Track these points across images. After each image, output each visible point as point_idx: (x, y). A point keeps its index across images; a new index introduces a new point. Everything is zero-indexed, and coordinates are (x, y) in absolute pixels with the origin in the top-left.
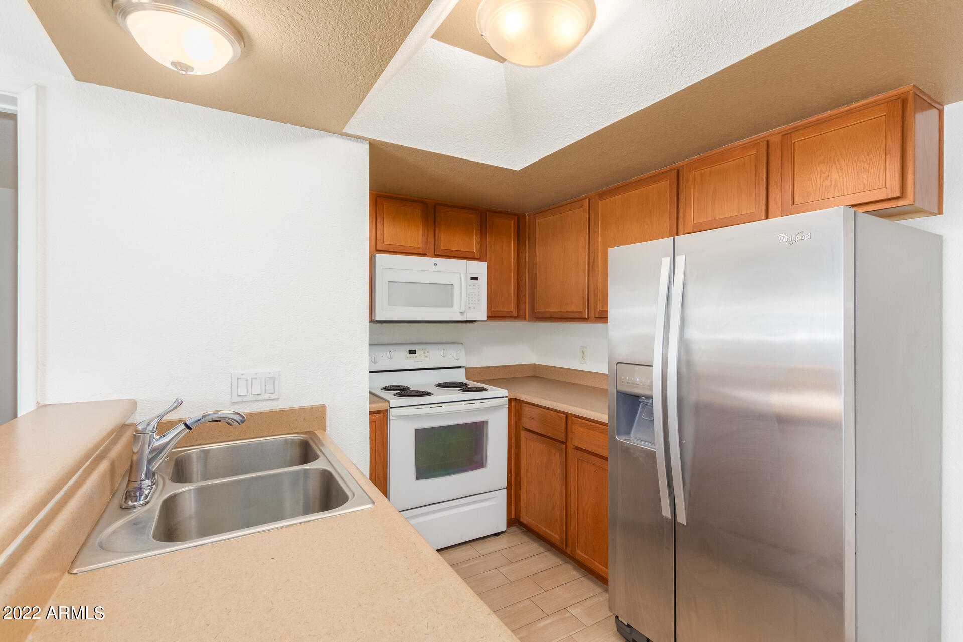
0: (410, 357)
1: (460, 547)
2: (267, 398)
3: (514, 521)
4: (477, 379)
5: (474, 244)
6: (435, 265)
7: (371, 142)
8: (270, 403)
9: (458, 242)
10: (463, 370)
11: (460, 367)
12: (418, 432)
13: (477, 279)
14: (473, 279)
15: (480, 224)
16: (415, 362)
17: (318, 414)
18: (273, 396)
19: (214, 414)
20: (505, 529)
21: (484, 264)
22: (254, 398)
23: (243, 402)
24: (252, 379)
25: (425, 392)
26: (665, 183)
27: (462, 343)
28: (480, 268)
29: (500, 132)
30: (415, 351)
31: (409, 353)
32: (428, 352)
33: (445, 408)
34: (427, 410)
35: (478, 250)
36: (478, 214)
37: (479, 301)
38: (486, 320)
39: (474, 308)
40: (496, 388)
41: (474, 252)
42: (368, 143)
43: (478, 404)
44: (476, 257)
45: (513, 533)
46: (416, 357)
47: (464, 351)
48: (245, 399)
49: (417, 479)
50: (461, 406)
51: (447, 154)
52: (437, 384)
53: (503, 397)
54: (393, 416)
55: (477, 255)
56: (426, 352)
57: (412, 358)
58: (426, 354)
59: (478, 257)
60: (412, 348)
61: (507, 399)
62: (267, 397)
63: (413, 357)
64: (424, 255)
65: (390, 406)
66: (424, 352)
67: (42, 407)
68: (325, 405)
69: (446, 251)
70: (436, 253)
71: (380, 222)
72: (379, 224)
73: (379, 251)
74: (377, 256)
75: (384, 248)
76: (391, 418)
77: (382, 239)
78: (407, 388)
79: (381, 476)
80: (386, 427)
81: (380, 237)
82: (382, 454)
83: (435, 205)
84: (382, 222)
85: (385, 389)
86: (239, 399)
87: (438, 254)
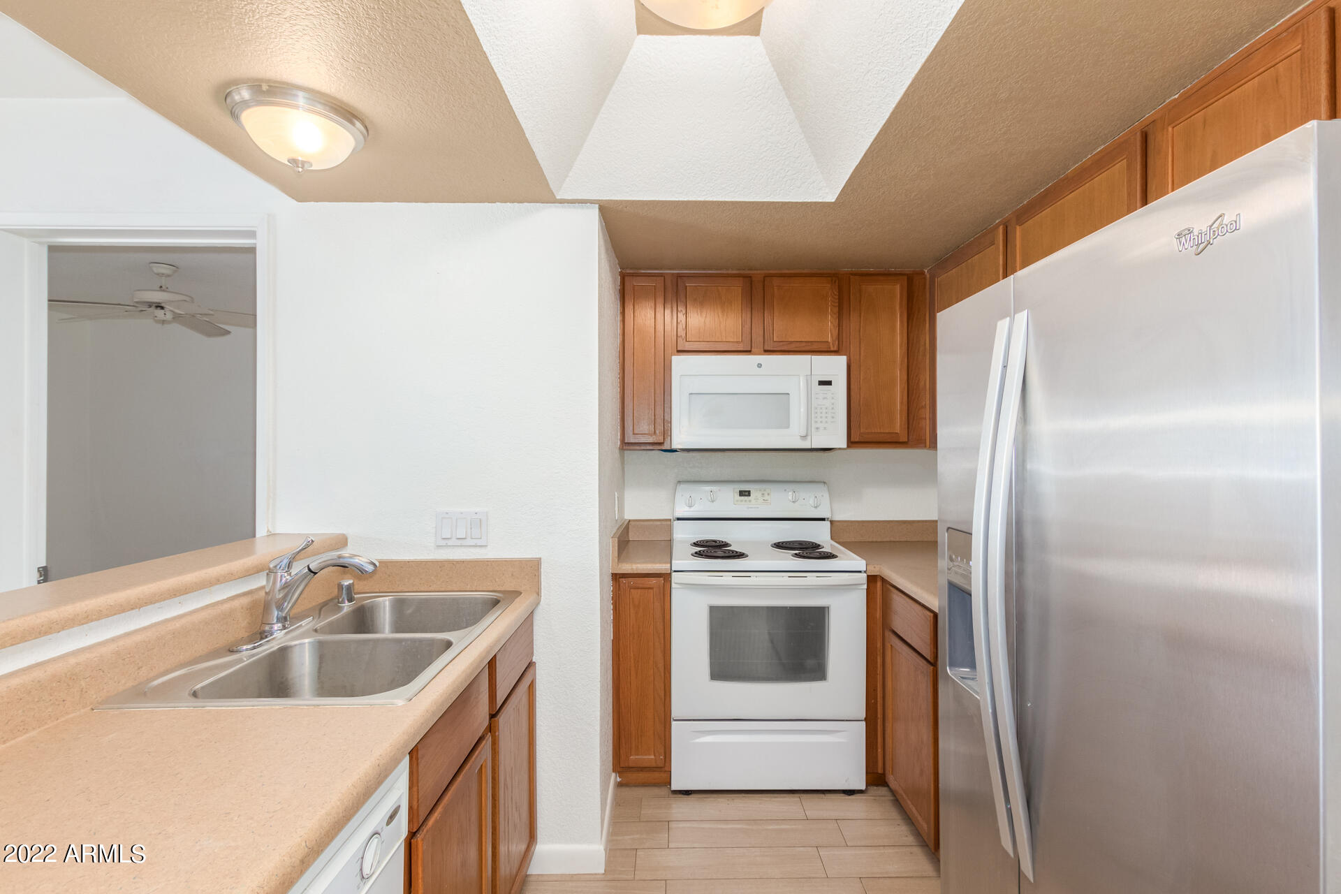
0: (742, 501)
1: (782, 795)
2: (473, 544)
3: (876, 778)
4: (841, 540)
5: (828, 328)
6: (760, 366)
7: (602, 204)
8: (477, 550)
9: (801, 328)
10: (827, 524)
11: (823, 519)
12: (713, 610)
13: (829, 383)
14: (822, 383)
15: (837, 297)
16: (748, 508)
17: (531, 569)
18: (479, 542)
19: (350, 558)
20: (863, 787)
21: (842, 360)
22: (459, 543)
23: (447, 546)
24: (457, 519)
25: (737, 552)
26: (1120, 166)
27: (824, 483)
28: (835, 366)
29: (785, 146)
30: (749, 492)
31: (740, 495)
32: (768, 494)
33: (755, 579)
34: (727, 579)
35: (834, 338)
36: (835, 282)
37: (833, 417)
38: (845, 446)
39: (825, 428)
40: (855, 556)
41: (828, 342)
42: (597, 206)
43: (812, 579)
44: (832, 349)
45: (877, 798)
46: (750, 501)
47: (826, 495)
48: (450, 543)
49: (712, 679)
50: (782, 579)
51: (707, 199)
52: (775, 544)
53: (860, 572)
54: (676, 583)
55: (834, 346)
56: (766, 494)
57: (743, 503)
58: (766, 497)
59: (835, 348)
60: (745, 487)
61: (865, 575)
62: (472, 542)
63: (746, 501)
64: (748, 352)
65: (673, 569)
66: (763, 494)
67: (271, 535)
68: (540, 559)
69: (782, 343)
70: (766, 348)
71: (681, 311)
72: (679, 315)
73: (680, 352)
74: (673, 357)
75: (688, 346)
76: (673, 585)
77: (684, 335)
78: (727, 545)
79: (661, 666)
80: (669, 597)
81: (682, 333)
82: (662, 635)
83: (764, 277)
84: (684, 312)
85: (696, 544)
86: (443, 543)
87: (769, 349)
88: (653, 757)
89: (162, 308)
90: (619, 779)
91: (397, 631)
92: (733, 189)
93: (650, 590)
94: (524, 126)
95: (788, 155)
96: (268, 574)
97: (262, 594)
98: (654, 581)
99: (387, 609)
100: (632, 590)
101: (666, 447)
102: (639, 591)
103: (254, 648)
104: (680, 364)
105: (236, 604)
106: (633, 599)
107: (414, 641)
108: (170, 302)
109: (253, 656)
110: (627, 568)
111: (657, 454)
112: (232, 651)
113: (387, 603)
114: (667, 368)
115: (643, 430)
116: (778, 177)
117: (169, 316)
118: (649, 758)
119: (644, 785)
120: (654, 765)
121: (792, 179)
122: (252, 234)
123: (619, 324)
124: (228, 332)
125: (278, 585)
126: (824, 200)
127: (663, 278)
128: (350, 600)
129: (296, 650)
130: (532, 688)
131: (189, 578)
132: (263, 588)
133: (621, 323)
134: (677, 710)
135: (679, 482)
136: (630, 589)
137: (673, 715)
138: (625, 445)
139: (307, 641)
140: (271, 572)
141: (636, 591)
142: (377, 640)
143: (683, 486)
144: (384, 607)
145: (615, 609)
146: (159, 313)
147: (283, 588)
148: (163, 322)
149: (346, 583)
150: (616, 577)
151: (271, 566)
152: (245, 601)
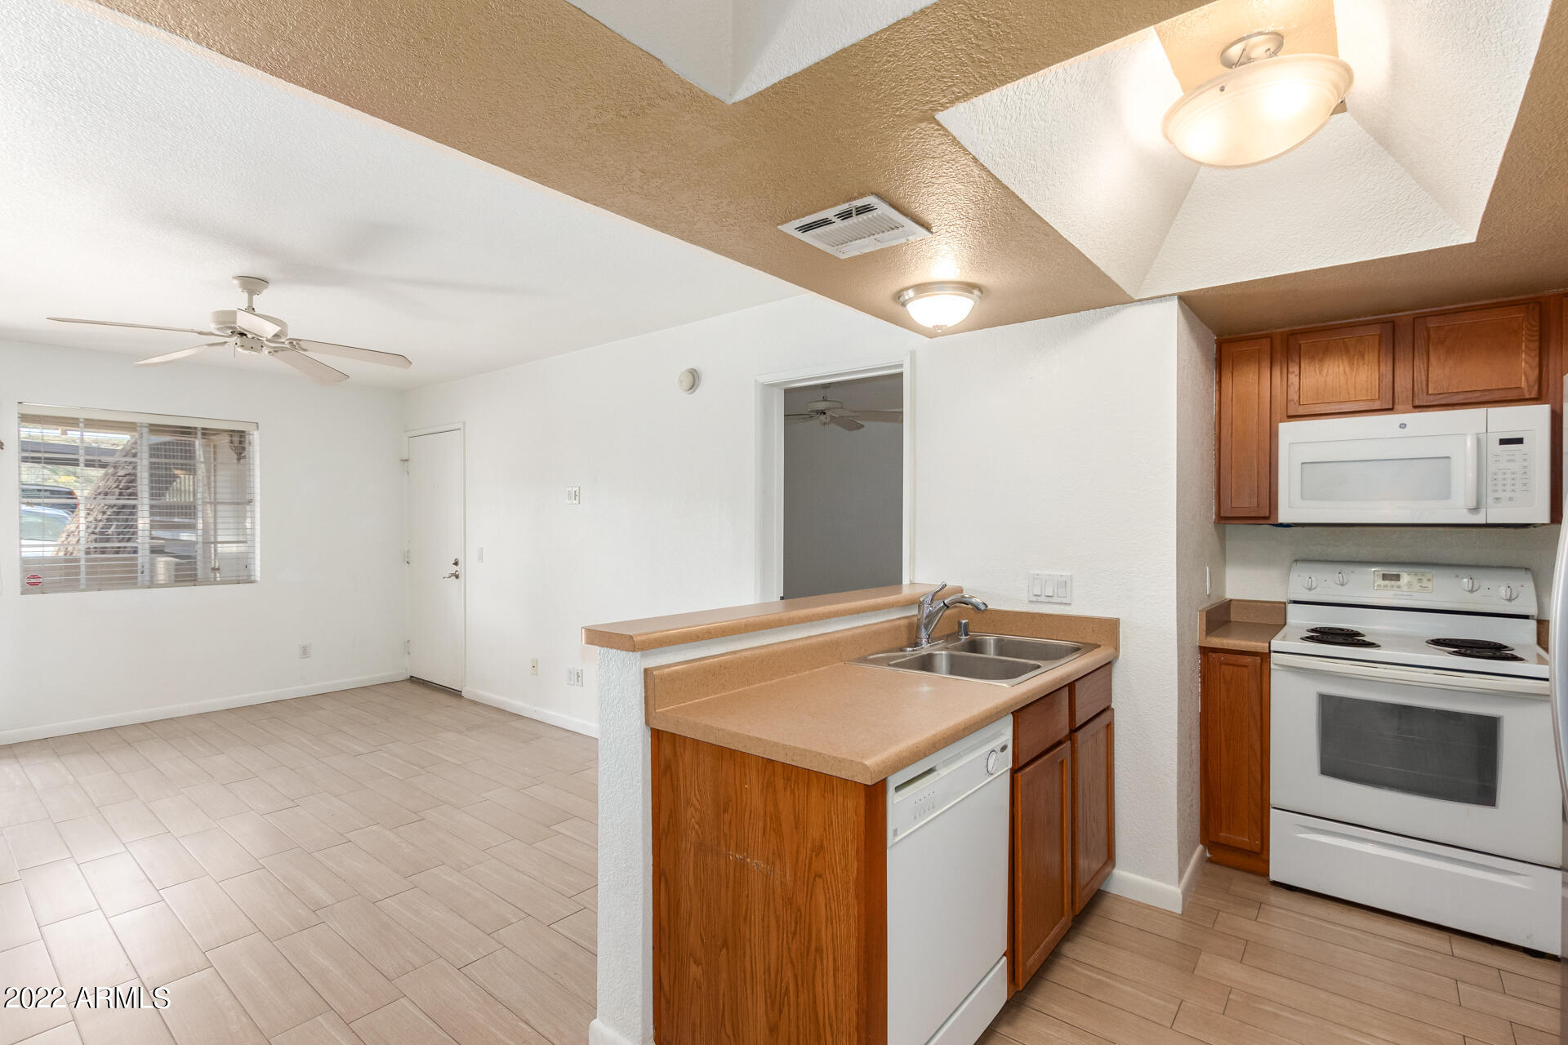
0: (1386, 586)
2: (1059, 602)
5: (1521, 371)
7: (1180, 295)
8: (1063, 607)
10: (1533, 623)
11: (1517, 617)
12: (1325, 701)
13: (1519, 441)
14: (1506, 442)
15: (1536, 328)
16: (1393, 595)
18: (1065, 601)
20: (1558, 953)
21: (1541, 410)
22: (1047, 600)
23: (1037, 602)
24: (1045, 581)
25: (1365, 642)
27: (1527, 569)
28: (1532, 419)
30: (1399, 576)
31: (1384, 579)
32: (1429, 580)
35: (1532, 383)
36: (1534, 310)
37: (1525, 484)
38: (1547, 521)
39: (1511, 499)
41: (1520, 389)
42: (1175, 299)
43: (1472, 680)
44: (1528, 397)
46: (1398, 587)
47: (1529, 585)
48: (1040, 599)
49: (1322, 774)
52: (1432, 640)
54: (1276, 665)
55: (1530, 394)
56: (1425, 580)
57: (1388, 588)
58: (1425, 583)
59: (1534, 396)
60: (1392, 570)
62: (1059, 600)
63: (1393, 586)
64: (1388, 410)
65: (1272, 649)
66: (1420, 580)
67: (912, 583)
68: (1119, 619)
69: (1441, 396)
70: (1417, 403)
71: (1293, 372)
72: (1291, 377)
73: (1291, 417)
74: (1281, 425)
75: (1301, 411)
76: (1272, 666)
77: (1296, 398)
78: (1358, 634)
79: (1257, 747)
80: (1267, 680)
81: (1294, 396)
82: (1258, 717)
83: (1414, 319)
84: (1297, 372)
85: (1313, 630)
86: (1035, 599)
87: (1421, 404)
88: (1247, 840)
89: (825, 413)
90: (1208, 855)
91: (999, 655)
92: (1329, 255)
93: (1243, 669)
94: (1098, 265)
95: (1401, 209)
96: (919, 606)
97: (915, 619)
98: (1249, 659)
99: (992, 646)
100: (1223, 667)
101: (1272, 521)
102: (1231, 668)
103: (913, 651)
104: (1288, 432)
105: (902, 622)
106: (1223, 674)
107: (1013, 662)
108: (829, 409)
109: (913, 655)
110: (1216, 642)
111: (1265, 529)
112: (901, 650)
113: (992, 641)
114: (1273, 436)
115: (1245, 502)
116: (1389, 232)
117: (828, 419)
118: (1243, 840)
119: (1237, 868)
120: (1248, 848)
121: (1410, 231)
122: (901, 366)
123: (1215, 395)
124: (863, 426)
125: (925, 616)
126: (1459, 243)
127: (1269, 340)
128: (966, 635)
129: (938, 657)
130: (1109, 727)
131: (880, 600)
132: (916, 615)
133: (1218, 392)
134: (1277, 795)
135: (1296, 561)
136: (1221, 664)
137: (1272, 801)
138: (1223, 519)
139: (944, 652)
140: (920, 605)
141: (1227, 667)
142: (988, 659)
143: (1300, 565)
144: (990, 644)
145: (1203, 683)
146: (823, 417)
147: (927, 617)
148: (825, 424)
149: (964, 622)
150: (1205, 651)
151: (921, 600)
152: (905, 622)
